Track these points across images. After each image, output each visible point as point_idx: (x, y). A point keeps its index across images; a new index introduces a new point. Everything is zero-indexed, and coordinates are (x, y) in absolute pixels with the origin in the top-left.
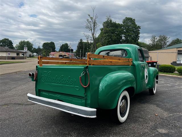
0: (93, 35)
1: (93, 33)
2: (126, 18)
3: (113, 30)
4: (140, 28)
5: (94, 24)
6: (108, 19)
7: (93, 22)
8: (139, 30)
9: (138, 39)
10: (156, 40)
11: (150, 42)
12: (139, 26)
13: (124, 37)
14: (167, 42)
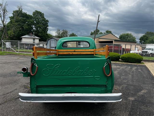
0: (3, 22)
1: (3, 20)
2: (36, 11)
3: (24, 20)
4: (48, 22)
5: (4, 11)
6: (20, 9)
7: (3, 9)
8: (48, 24)
9: (47, 31)
10: (60, 33)
11: (56, 34)
12: (47, 20)
13: (35, 27)
14: (68, 35)
